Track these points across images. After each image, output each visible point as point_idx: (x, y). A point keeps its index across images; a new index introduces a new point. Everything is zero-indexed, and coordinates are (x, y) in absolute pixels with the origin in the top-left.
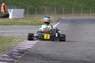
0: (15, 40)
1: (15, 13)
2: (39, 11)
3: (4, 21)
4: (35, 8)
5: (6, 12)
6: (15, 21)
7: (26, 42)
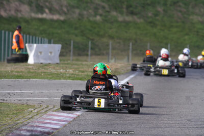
0: (30, 109)
1: (41, 53)
2: (97, 50)
3: (16, 68)
4: (88, 42)
5: (21, 50)
6: (39, 69)
7: (52, 115)
